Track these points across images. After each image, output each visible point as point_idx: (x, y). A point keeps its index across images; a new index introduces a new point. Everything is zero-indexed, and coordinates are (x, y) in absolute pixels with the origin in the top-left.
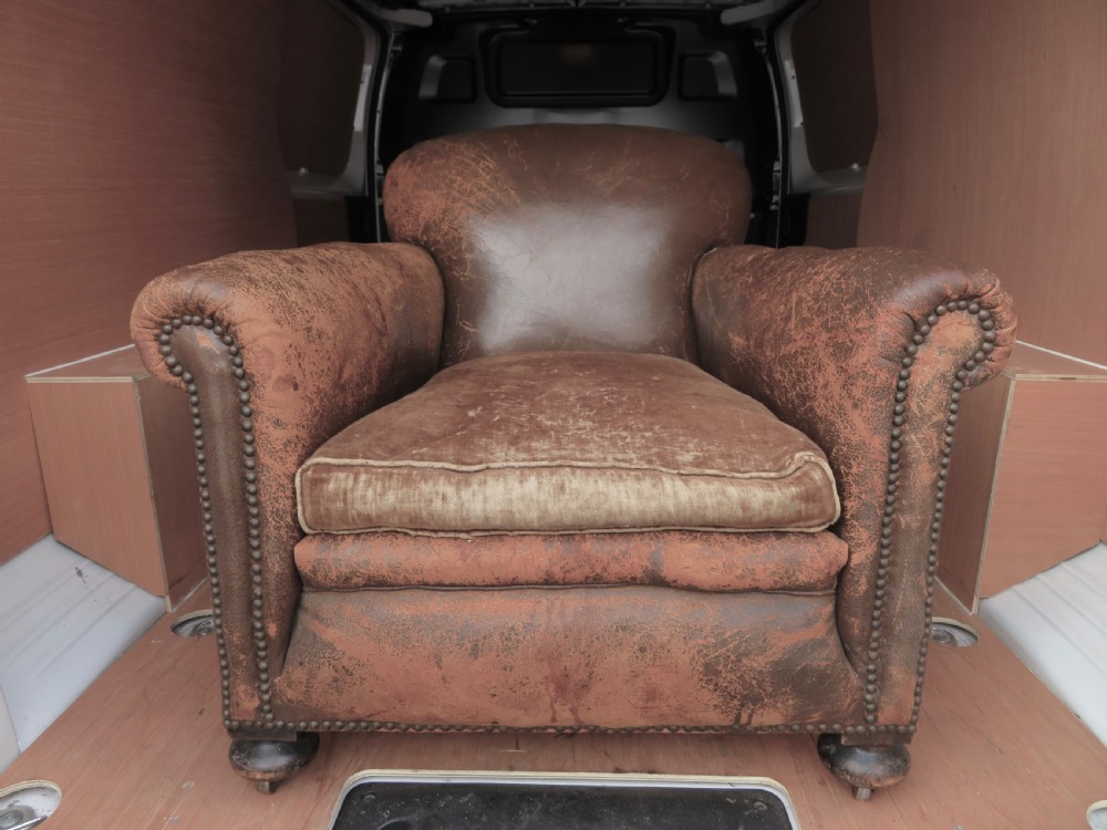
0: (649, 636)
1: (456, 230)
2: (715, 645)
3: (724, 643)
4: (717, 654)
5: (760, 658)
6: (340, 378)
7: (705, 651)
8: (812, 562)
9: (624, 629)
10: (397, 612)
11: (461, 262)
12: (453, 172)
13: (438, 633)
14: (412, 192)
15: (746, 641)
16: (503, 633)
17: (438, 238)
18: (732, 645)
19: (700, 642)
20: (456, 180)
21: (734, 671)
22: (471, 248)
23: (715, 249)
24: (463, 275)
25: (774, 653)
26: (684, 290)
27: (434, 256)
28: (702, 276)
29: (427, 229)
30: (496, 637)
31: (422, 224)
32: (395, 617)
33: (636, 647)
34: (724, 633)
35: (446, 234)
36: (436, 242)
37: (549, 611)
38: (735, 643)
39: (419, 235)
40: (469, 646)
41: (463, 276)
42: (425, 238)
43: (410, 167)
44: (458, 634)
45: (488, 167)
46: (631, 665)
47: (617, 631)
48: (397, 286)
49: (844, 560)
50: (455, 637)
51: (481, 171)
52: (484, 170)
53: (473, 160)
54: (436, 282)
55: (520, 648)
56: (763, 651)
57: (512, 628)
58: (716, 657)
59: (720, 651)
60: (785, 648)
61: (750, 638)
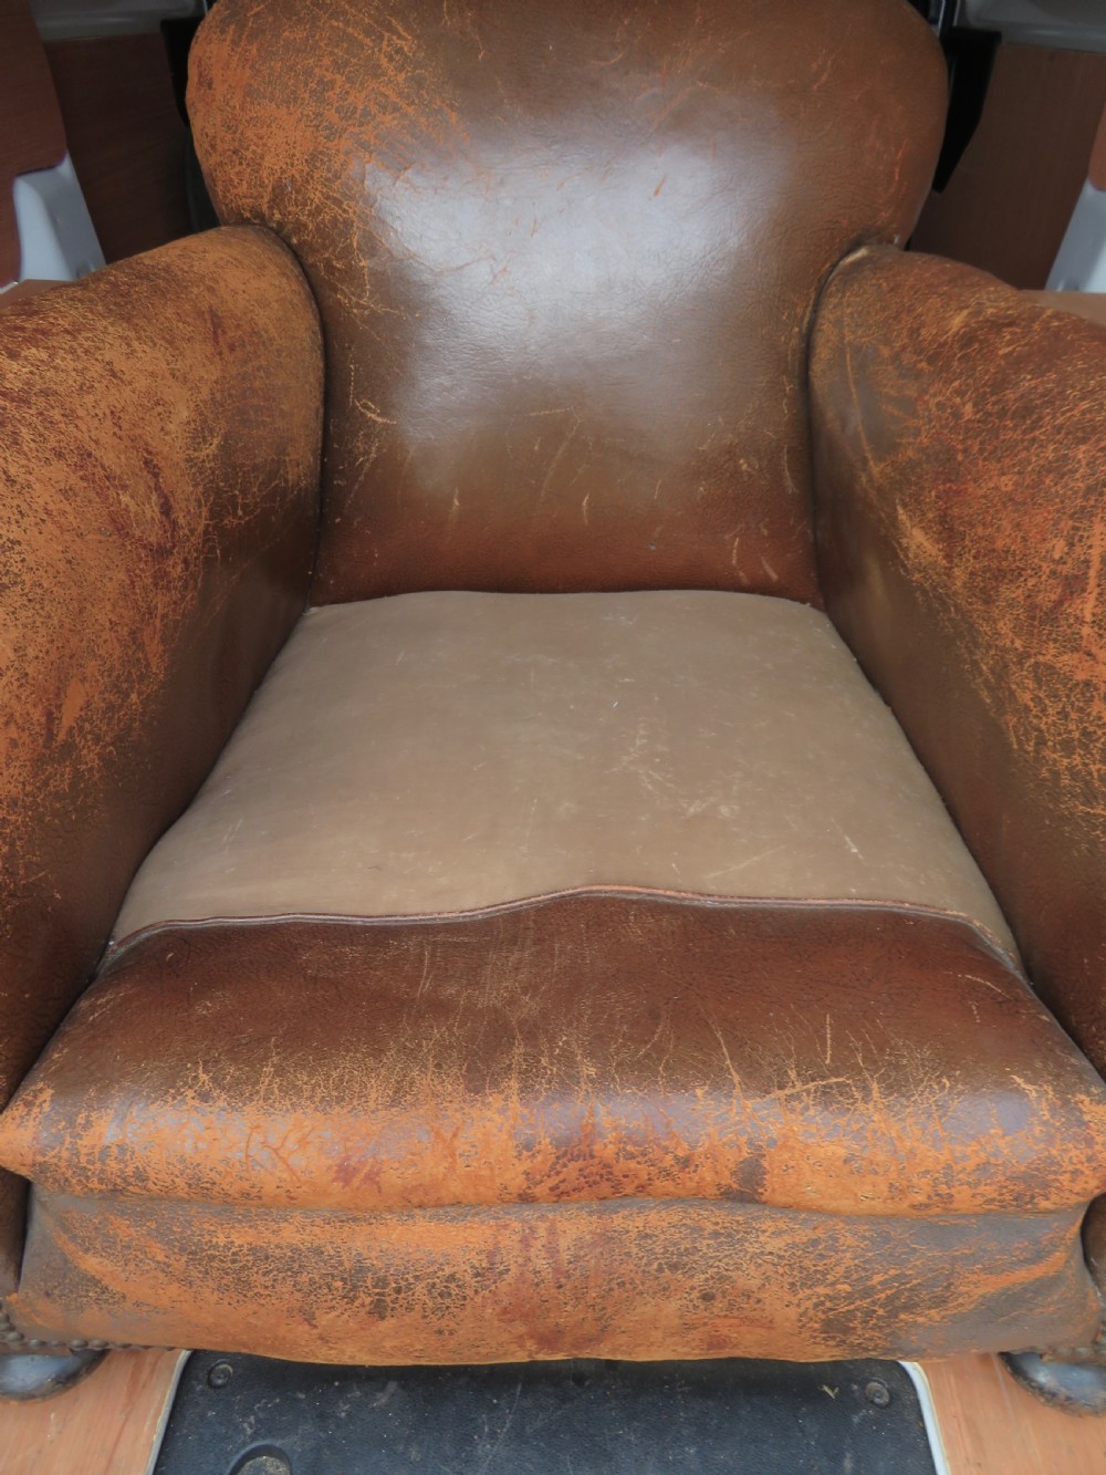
0: (722, 1279)
1: (338, 203)
2: (849, 1297)
3: (867, 1292)
4: (852, 1307)
5: (933, 1312)
6: (51, 736)
7: (828, 1304)
8: (1073, 1181)
9: (674, 1267)
10: (221, 1240)
11: (351, 274)
12: (326, 61)
13: (304, 1278)
14: (242, 109)
15: (911, 1289)
16: (434, 1285)
17: (303, 219)
18: (883, 1296)
19: (821, 1290)
20: (332, 82)
21: (880, 1327)
22: (371, 246)
23: (861, 253)
24: (358, 303)
25: (961, 1305)
26: (794, 342)
27: (297, 255)
28: (838, 323)
29: (278, 196)
30: (420, 1288)
31: (269, 183)
32: (216, 1247)
33: (695, 1294)
34: (869, 1278)
35: (318, 210)
36: (300, 227)
37: (525, 1242)
38: (889, 1292)
39: (265, 208)
40: (368, 1300)
41: (358, 305)
42: (277, 216)
43: (235, 43)
44: (343, 1280)
45: (399, 51)
46: (682, 1316)
47: (660, 1269)
48: (205, 393)
50: (339, 1284)
51: (384, 61)
52: (391, 59)
53: (368, 32)
54: (304, 327)
55: (469, 1308)
56: (940, 1302)
57: (452, 1278)
58: (848, 1311)
59: (859, 1303)
60: (983, 1296)
61: (919, 1284)
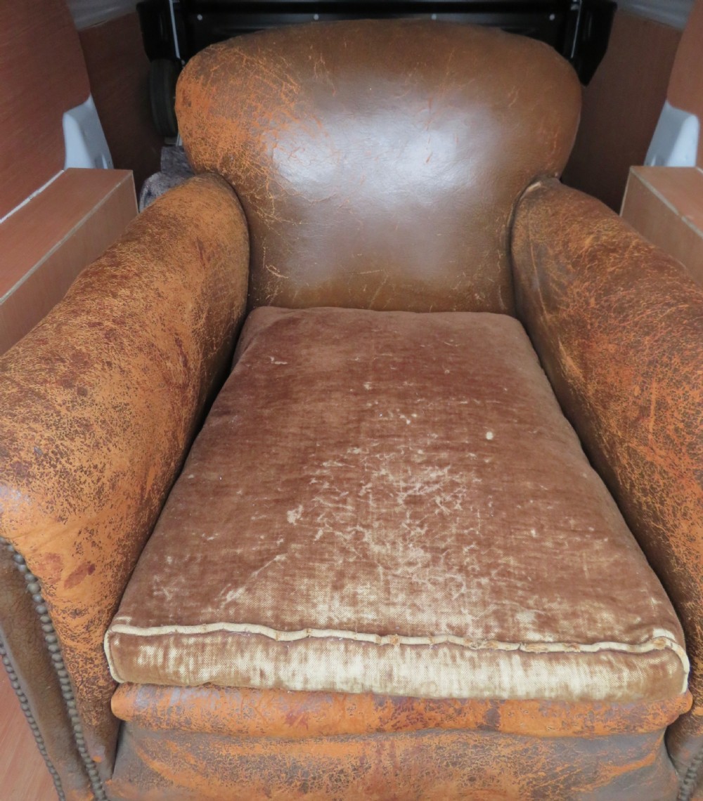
0: (479, 770)
1: (258, 166)
2: (545, 779)
3: (554, 776)
4: (546, 784)
5: (588, 786)
7: (534, 783)
8: (654, 719)
9: (454, 764)
10: (224, 753)
11: (264, 202)
12: (253, 96)
13: (266, 772)
14: (208, 118)
15: (576, 774)
16: (333, 775)
17: (239, 174)
18: (562, 778)
19: (530, 775)
20: (256, 107)
21: (562, 795)
22: (275, 188)
23: (538, 184)
24: (269, 216)
25: (602, 782)
26: (503, 232)
27: (235, 191)
28: (526, 227)
29: (226, 162)
30: (325, 777)
31: (221, 155)
32: (221, 756)
33: (466, 778)
34: (555, 769)
35: (248, 170)
36: (237, 177)
37: (379, 752)
38: (565, 776)
39: (218, 167)
40: (298, 783)
41: (268, 217)
42: (225, 171)
43: (204, 85)
44: (286, 773)
45: (291, 91)
46: (459, 789)
47: (447, 765)
49: (688, 709)
50: (284, 775)
51: (283, 97)
52: (287, 95)
53: (275, 81)
54: (240, 233)
55: (350, 787)
56: (592, 780)
57: (342, 771)
58: (545, 786)
59: (549, 782)
60: (614, 777)
61: (581, 772)
